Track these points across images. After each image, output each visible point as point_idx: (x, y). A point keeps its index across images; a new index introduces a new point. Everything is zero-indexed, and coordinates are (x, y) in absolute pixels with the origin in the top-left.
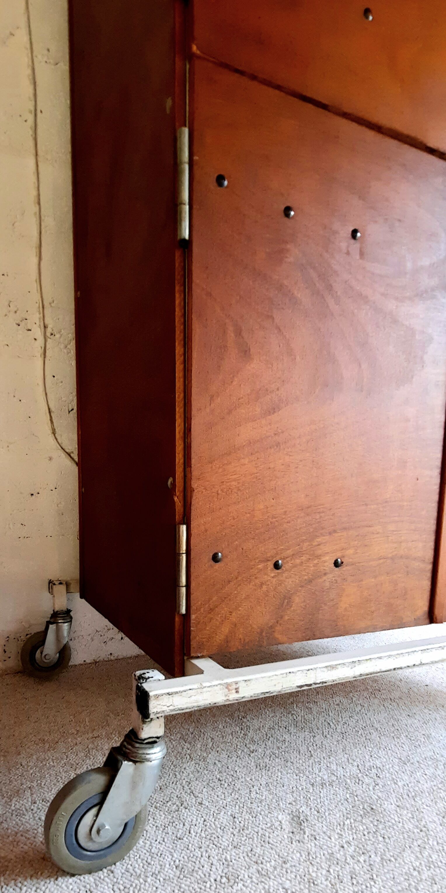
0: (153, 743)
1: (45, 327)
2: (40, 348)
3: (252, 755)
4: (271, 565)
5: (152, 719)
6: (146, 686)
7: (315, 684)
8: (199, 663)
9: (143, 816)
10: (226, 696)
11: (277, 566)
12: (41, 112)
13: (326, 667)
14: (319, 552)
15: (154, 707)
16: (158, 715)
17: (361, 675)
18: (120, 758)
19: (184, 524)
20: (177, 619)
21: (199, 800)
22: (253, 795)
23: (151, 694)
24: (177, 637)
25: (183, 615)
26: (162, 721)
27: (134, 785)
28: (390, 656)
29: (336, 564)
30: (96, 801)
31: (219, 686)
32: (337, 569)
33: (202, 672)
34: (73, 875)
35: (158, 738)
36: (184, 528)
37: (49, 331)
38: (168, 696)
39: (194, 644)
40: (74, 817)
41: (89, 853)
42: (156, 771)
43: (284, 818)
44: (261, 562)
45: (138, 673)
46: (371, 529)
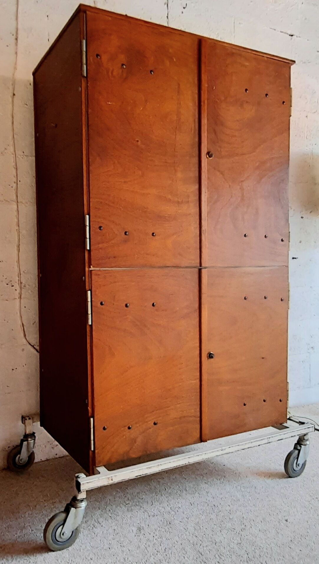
0: (82, 501)
1: (21, 283)
2: (18, 294)
3: (127, 506)
4: (127, 428)
5: (81, 492)
6: (79, 480)
7: (143, 475)
8: (98, 469)
9: (78, 528)
10: (108, 482)
11: (129, 428)
12: (20, 181)
13: (147, 468)
14: (147, 420)
15: (82, 488)
16: (84, 490)
17: (162, 470)
18: (70, 507)
19: (91, 418)
20: (90, 452)
21: (101, 525)
22: (124, 521)
23: (81, 483)
24: (90, 459)
25: (93, 451)
26: (85, 493)
27: (76, 517)
28: (174, 461)
29: (155, 424)
30: (62, 523)
31: (105, 479)
32: (155, 426)
33: (99, 473)
34: (54, 551)
35: (84, 499)
36: (92, 419)
37: (23, 285)
38: (87, 484)
39: (97, 461)
40: (54, 529)
41: (60, 543)
42: (83, 512)
43: (135, 529)
44: (122, 427)
45: (76, 475)
46: (169, 408)
